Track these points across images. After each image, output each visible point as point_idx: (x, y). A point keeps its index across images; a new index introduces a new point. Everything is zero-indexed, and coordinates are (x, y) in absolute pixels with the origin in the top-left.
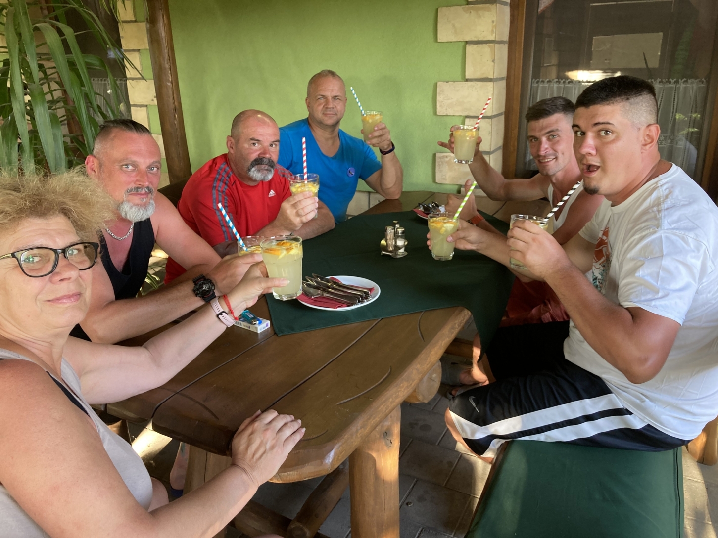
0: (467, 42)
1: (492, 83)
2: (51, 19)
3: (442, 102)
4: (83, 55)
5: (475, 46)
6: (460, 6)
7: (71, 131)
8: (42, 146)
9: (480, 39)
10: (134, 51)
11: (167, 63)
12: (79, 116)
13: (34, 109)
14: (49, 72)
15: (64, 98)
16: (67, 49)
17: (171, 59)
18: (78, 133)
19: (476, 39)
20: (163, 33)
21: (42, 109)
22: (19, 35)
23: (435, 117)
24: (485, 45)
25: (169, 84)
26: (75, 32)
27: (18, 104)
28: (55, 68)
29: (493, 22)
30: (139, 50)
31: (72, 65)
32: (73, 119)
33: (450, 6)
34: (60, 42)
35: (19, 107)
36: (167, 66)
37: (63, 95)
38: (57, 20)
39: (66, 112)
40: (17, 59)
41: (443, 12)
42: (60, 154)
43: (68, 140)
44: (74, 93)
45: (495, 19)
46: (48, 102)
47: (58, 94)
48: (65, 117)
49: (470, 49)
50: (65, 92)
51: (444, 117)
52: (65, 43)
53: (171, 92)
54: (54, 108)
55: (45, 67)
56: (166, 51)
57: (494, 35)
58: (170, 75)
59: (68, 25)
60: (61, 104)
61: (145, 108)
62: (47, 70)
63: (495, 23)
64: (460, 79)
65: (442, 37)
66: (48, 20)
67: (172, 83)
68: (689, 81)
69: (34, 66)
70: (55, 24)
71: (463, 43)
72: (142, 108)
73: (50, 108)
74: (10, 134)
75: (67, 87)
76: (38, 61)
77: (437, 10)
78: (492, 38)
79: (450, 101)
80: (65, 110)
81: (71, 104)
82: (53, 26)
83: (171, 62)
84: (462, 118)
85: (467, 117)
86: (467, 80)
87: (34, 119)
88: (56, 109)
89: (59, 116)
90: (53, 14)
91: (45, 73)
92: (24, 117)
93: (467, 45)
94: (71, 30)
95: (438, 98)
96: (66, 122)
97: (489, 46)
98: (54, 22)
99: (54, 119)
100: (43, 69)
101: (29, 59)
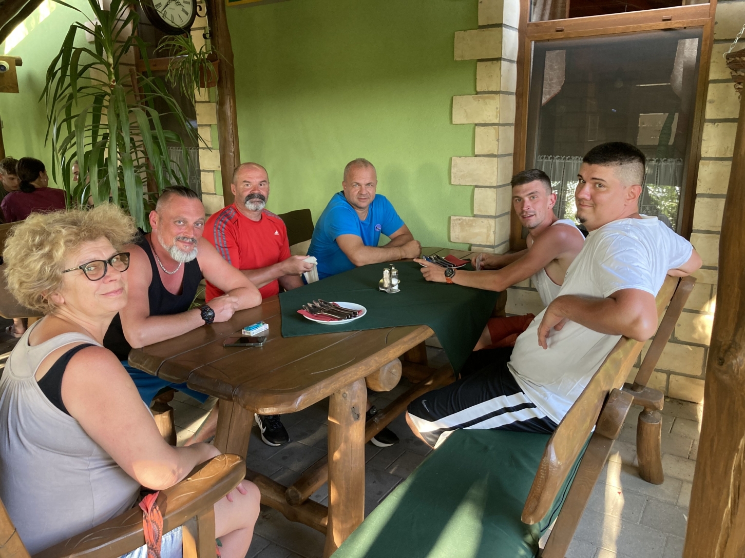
0: (476, 125)
1: (496, 158)
2: (142, 104)
3: (456, 173)
4: (164, 131)
5: (482, 128)
6: (471, 95)
7: (149, 190)
8: (127, 201)
9: (487, 122)
10: (206, 125)
11: (231, 137)
12: (157, 178)
13: (124, 172)
14: (137, 144)
15: (147, 164)
16: (152, 127)
17: (234, 134)
18: (156, 192)
19: (483, 122)
20: (229, 113)
21: (130, 173)
22: (118, 115)
23: (450, 186)
24: (490, 127)
25: (232, 154)
26: (159, 114)
27: (112, 168)
28: (142, 141)
29: (497, 108)
30: (210, 125)
31: (155, 139)
32: (152, 180)
33: (463, 95)
34: (148, 121)
35: (113, 171)
36: (231, 139)
37: (146, 162)
38: (147, 104)
39: (147, 175)
40: (115, 134)
41: (457, 100)
42: (140, 208)
43: (147, 197)
44: (155, 160)
45: (498, 106)
46: (135, 167)
47: (142, 161)
48: (146, 179)
49: (478, 129)
50: (147, 159)
51: (458, 186)
52: (151, 121)
53: (232, 161)
54: (138, 171)
55: (135, 140)
56: (231, 127)
57: (498, 119)
58: (232, 147)
59: (155, 109)
60: (144, 169)
61: (213, 173)
62: (136, 143)
63: (498, 110)
64: (471, 155)
65: (456, 120)
66: (140, 104)
67: (234, 153)
68: (669, 160)
69: (127, 140)
70: (145, 108)
71: (473, 125)
72: (210, 173)
73: (135, 172)
74: (105, 192)
75: (150, 155)
76: (130, 135)
77: (453, 97)
78: (496, 121)
79: (462, 173)
80: (147, 174)
81: (152, 169)
82: (144, 110)
83: (234, 136)
84: (472, 187)
85: (476, 186)
86: (476, 156)
87: (123, 180)
88: (140, 172)
89: (142, 178)
90: (144, 100)
91: (134, 144)
92: (116, 178)
93: (476, 127)
94: (157, 113)
95: (452, 170)
96: (146, 183)
97: (494, 129)
98: (145, 107)
99: (138, 181)
100: (133, 142)
101: (123, 134)
